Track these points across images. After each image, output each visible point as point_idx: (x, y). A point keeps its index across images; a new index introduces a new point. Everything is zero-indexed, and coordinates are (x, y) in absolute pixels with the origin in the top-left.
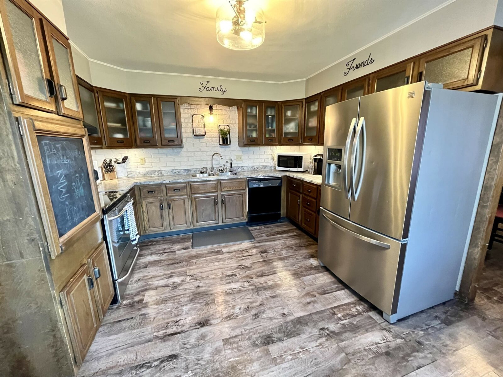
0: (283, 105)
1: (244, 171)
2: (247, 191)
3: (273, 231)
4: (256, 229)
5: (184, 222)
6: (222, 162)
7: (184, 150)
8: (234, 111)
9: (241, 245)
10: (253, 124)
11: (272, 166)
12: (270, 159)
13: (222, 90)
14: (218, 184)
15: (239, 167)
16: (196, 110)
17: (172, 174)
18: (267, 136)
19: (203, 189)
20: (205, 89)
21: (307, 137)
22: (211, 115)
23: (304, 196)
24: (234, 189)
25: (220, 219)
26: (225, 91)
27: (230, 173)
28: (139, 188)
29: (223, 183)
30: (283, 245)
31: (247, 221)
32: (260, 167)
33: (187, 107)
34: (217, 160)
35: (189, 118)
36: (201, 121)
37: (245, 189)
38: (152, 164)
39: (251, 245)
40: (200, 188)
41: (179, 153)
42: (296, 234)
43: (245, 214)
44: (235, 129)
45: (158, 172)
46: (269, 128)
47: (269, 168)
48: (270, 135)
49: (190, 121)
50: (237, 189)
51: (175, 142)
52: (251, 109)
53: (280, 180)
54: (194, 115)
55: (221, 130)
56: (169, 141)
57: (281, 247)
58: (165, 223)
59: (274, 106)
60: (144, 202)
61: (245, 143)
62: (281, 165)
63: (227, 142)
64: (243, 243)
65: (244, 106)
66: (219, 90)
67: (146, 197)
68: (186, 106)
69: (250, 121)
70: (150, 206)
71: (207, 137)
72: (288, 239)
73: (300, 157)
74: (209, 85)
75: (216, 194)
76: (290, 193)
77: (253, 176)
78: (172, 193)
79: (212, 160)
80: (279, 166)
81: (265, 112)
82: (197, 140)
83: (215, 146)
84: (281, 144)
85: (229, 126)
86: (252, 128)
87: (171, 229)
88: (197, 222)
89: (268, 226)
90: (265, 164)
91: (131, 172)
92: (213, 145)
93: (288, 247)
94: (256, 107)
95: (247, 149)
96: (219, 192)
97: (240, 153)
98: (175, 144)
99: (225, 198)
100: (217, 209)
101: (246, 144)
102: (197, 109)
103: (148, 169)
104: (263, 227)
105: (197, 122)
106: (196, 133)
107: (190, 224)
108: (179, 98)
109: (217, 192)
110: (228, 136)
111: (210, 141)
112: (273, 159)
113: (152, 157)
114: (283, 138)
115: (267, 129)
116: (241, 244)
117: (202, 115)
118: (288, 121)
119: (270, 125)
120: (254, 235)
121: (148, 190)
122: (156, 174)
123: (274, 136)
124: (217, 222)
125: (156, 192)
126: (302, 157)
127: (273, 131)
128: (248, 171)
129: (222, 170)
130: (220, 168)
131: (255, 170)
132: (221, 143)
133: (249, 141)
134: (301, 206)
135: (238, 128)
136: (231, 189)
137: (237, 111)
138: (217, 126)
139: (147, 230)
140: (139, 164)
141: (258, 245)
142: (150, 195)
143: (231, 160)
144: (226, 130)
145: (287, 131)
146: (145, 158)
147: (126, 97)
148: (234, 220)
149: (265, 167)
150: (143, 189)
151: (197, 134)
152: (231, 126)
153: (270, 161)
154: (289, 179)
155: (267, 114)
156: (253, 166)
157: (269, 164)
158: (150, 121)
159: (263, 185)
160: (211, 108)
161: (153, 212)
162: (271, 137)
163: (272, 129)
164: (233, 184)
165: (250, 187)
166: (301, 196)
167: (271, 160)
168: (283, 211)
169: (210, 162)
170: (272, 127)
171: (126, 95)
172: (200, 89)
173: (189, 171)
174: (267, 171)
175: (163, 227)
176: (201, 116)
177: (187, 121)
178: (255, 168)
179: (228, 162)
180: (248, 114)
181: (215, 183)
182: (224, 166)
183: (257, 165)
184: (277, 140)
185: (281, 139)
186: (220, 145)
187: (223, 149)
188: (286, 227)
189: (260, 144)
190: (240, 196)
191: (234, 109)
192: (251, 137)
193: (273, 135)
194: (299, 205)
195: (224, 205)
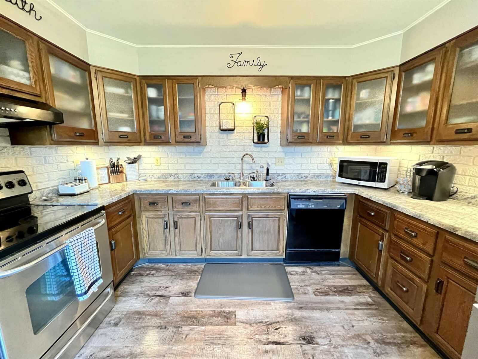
0: (355, 81)
1: (285, 181)
2: (286, 213)
3: (326, 284)
4: (297, 273)
5: (194, 249)
6: (256, 167)
7: (207, 148)
8: (276, 96)
9: (268, 308)
10: (302, 113)
11: (328, 176)
12: (325, 165)
13: (259, 64)
14: (244, 199)
15: (278, 175)
16: (225, 96)
17: (191, 179)
18: (325, 130)
19: (222, 205)
20: (236, 63)
21: (399, 130)
22: (244, 102)
23: (393, 237)
24: (267, 208)
25: (244, 248)
26: (263, 66)
27: (265, 182)
28: (139, 198)
29: (251, 198)
30: (346, 327)
31: (284, 257)
32: (310, 176)
33: (213, 94)
34: (249, 164)
35: (215, 107)
36: (230, 111)
37: (284, 210)
38: (168, 165)
39: (286, 311)
40: (218, 203)
41: (200, 153)
42: (369, 300)
43: (281, 247)
44: (276, 122)
45: (174, 176)
46: (328, 118)
47: (323, 177)
48: (329, 129)
49: (217, 111)
50: (271, 209)
51: (192, 139)
52: (302, 90)
53: (344, 201)
54: (222, 103)
55: (257, 123)
56: (184, 137)
57: (342, 332)
58: (168, 247)
59: (339, 83)
60: (144, 216)
61: (290, 140)
62: (344, 174)
63: (263, 140)
64: (272, 304)
65: (291, 86)
66: (256, 64)
67: (146, 210)
68: (212, 91)
69: (300, 108)
70: (151, 222)
71: (237, 133)
72: (356, 312)
73: (381, 164)
74: (242, 59)
75: (239, 213)
76: (361, 223)
77: (298, 190)
78: (179, 207)
79: (242, 164)
80: (340, 175)
81: (324, 95)
82: (225, 135)
83: (247, 144)
84: (346, 142)
85: (268, 118)
86: (302, 119)
87: (176, 255)
88: (211, 250)
89: (317, 269)
90: (317, 172)
91: (144, 175)
92: (245, 144)
93: (358, 336)
94: (310, 87)
95: (292, 148)
96: (244, 211)
97: (282, 155)
98: (191, 141)
99: (253, 220)
100: (240, 235)
101: (290, 142)
102: (227, 95)
103: (163, 172)
104: (309, 270)
105: (226, 113)
106: (222, 126)
107: (202, 252)
108: (200, 78)
109: (241, 210)
110: (266, 131)
111: (241, 138)
112: (331, 165)
113: (169, 157)
114: (352, 133)
115: (325, 119)
116: (270, 304)
117: (232, 103)
118: (362, 106)
119: (330, 113)
120: (293, 285)
121: (149, 201)
122: (172, 177)
123: (335, 131)
124: (239, 254)
125: (159, 205)
126: (386, 164)
127: (335, 123)
128: (292, 181)
129: (254, 178)
130: (252, 175)
131: (302, 179)
132: (256, 140)
133: (296, 137)
134: (383, 254)
135: (281, 120)
136: (263, 208)
137: (280, 96)
138: (250, 117)
139: (147, 252)
140: (153, 165)
141: (298, 314)
142: (152, 208)
143: (268, 164)
144: (263, 122)
145: (359, 123)
146: (160, 158)
147: (136, 79)
148: (265, 254)
149: (318, 176)
150: (144, 199)
151: (224, 128)
152: (271, 117)
153: (325, 168)
154: (360, 201)
155: (326, 98)
156: (300, 174)
157: (324, 172)
158: (163, 110)
159: (313, 206)
160: (244, 91)
161: (155, 230)
162: (331, 131)
163: (333, 120)
164: (266, 200)
165: (292, 207)
166: (386, 235)
167: (327, 166)
168: (344, 249)
169: (239, 166)
170: (333, 117)
171: (136, 77)
172: (229, 66)
173: (211, 176)
174: (321, 182)
175: (166, 251)
176: (231, 105)
177: (212, 112)
178: (302, 177)
179: (263, 167)
180: (296, 98)
181: (238, 198)
182: (257, 172)
183: (305, 172)
184: (341, 137)
185: (348, 135)
186: (254, 142)
187: (258, 149)
188: (350, 279)
189: (311, 143)
190: (275, 220)
191: (276, 94)
192: (299, 131)
193: (335, 129)
194: (381, 251)
195: (250, 230)
